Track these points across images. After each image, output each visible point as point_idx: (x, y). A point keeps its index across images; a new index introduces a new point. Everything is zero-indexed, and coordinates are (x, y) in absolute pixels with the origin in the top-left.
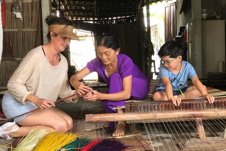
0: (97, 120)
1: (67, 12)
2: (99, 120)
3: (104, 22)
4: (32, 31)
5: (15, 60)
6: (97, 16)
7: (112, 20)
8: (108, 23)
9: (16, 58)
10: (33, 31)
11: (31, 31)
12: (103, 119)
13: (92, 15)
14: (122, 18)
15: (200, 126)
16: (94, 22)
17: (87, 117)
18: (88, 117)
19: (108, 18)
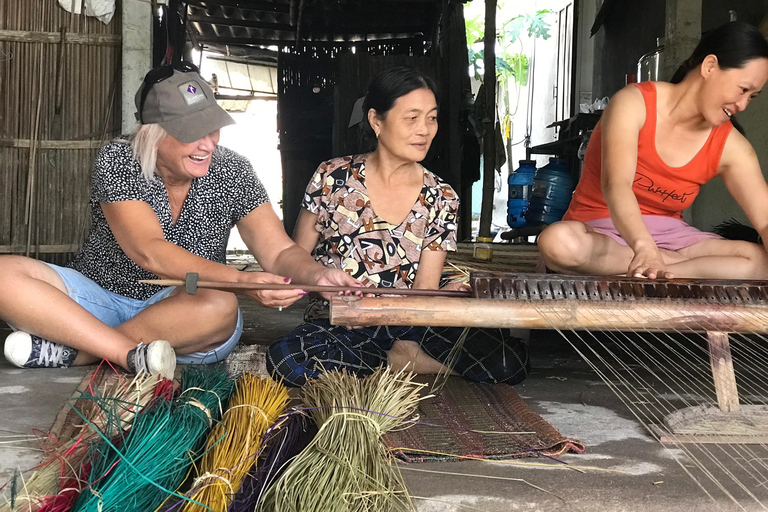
0: (372, 315)
1: (191, 3)
2: (379, 315)
3: (316, 51)
4: (81, 41)
5: (10, 145)
6: (295, 26)
7: (347, 45)
8: (329, 53)
9: (16, 140)
10: (84, 43)
11: (76, 44)
12: (393, 313)
13: (276, 22)
14: (382, 42)
15: (722, 362)
16: (280, 49)
17: (336, 304)
18: (339, 304)
19: (331, 38)
